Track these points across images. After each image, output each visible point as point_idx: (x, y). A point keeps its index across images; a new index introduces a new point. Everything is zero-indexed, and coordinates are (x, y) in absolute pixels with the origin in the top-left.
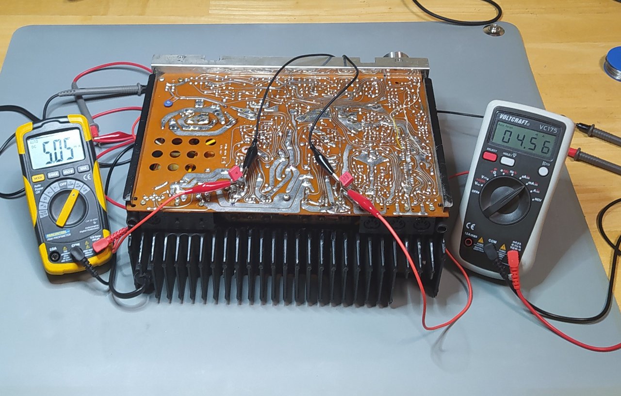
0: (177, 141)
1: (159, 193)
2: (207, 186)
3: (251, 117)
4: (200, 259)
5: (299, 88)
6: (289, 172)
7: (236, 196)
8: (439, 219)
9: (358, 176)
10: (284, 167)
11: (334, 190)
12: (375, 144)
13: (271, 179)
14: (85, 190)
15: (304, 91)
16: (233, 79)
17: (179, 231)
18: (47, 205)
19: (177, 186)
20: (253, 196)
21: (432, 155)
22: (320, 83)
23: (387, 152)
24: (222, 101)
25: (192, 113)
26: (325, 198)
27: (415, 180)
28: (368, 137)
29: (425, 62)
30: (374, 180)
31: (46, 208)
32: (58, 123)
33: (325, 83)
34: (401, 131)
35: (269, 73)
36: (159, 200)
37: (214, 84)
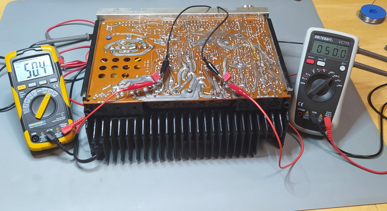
0: (116, 60)
1: (105, 92)
2: (138, 85)
3: (163, 44)
4: (135, 134)
5: (192, 27)
6: (190, 75)
7: (156, 91)
8: (285, 99)
9: (233, 76)
10: (186, 73)
11: (219, 85)
12: (241, 57)
13: (179, 80)
14: (55, 94)
15: (195, 28)
16: (150, 22)
17: (120, 116)
18: (28, 105)
19: (117, 87)
20: (168, 91)
21: (276, 62)
22: (204, 23)
23: (249, 61)
24: (144, 35)
25: (125, 43)
26: (214, 90)
27: (268, 77)
28: (237, 53)
29: (266, 9)
30: (243, 78)
31: (28, 107)
32: (34, 51)
33: (207, 23)
34: (256, 49)
35: (172, 18)
36: (105, 96)
37: (138, 25)
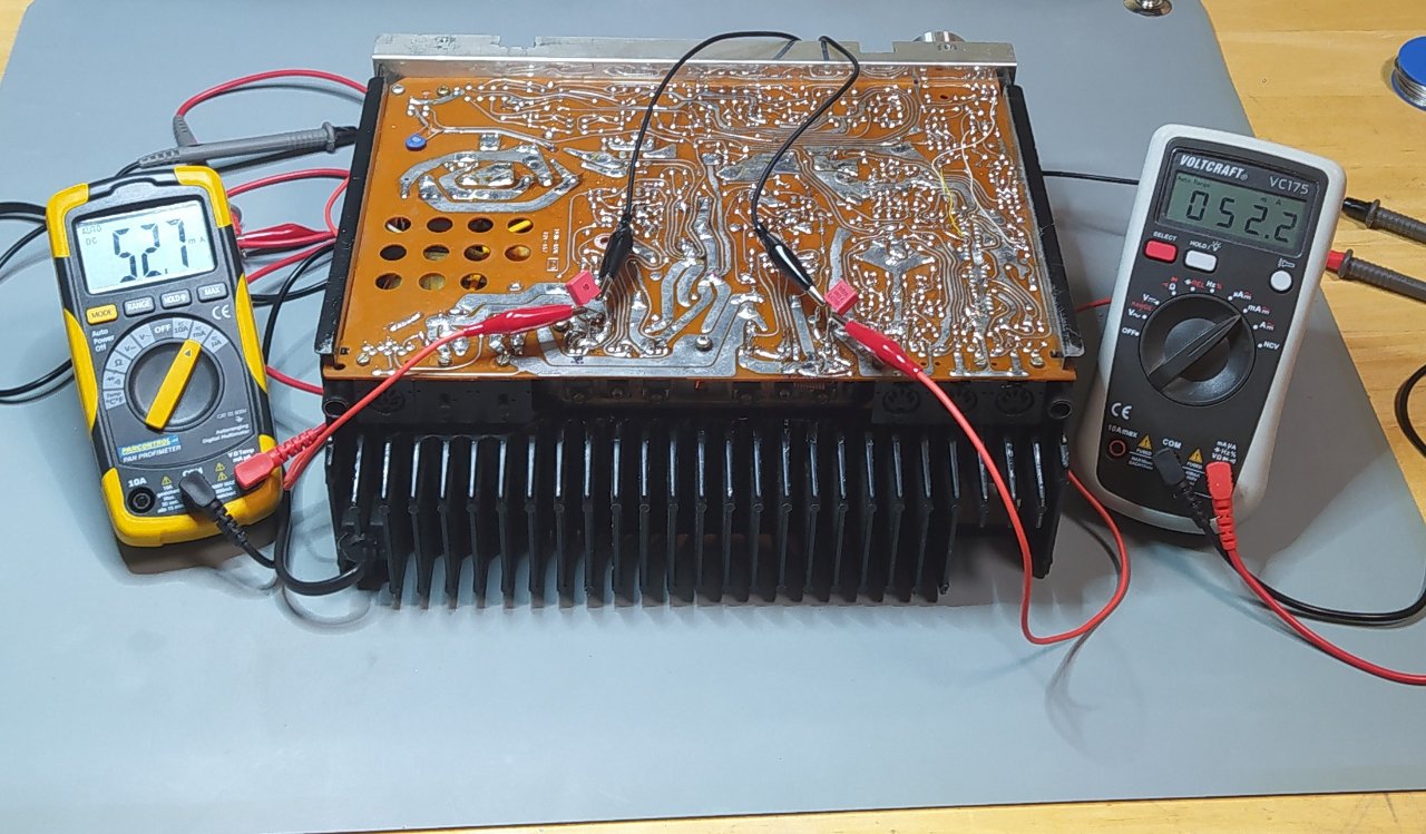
0: (440, 224)
1: (400, 338)
2: (517, 315)
3: (613, 171)
4: (500, 493)
5: (722, 109)
6: (707, 288)
7: (584, 342)
8: (1054, 386)
9: (866, 296)
10: (695, 278)
11: (812, 325)
12: (901, 227)
13: (665, 305)
14: (215, 342)
15: (735, 115)
16: (567, 88)
17: (449, 429)
18: (122, 377)
19: (445, 323)
20: (625, 342)
21: (1031, 248)
22: (769, 98)
23: (930, 244)
24: (544, 136)
25: (473, 163)
26: (792, 342)
27: (996, 302)
28: (884, 212)
29: (1006, 52)
30: (904, 303)
31: (122, 385)
32: (150, 185)
33: (781, 98)
34: (958, 199)
35: (653, 77)
36: (401, 353)
37: (523, 100)
